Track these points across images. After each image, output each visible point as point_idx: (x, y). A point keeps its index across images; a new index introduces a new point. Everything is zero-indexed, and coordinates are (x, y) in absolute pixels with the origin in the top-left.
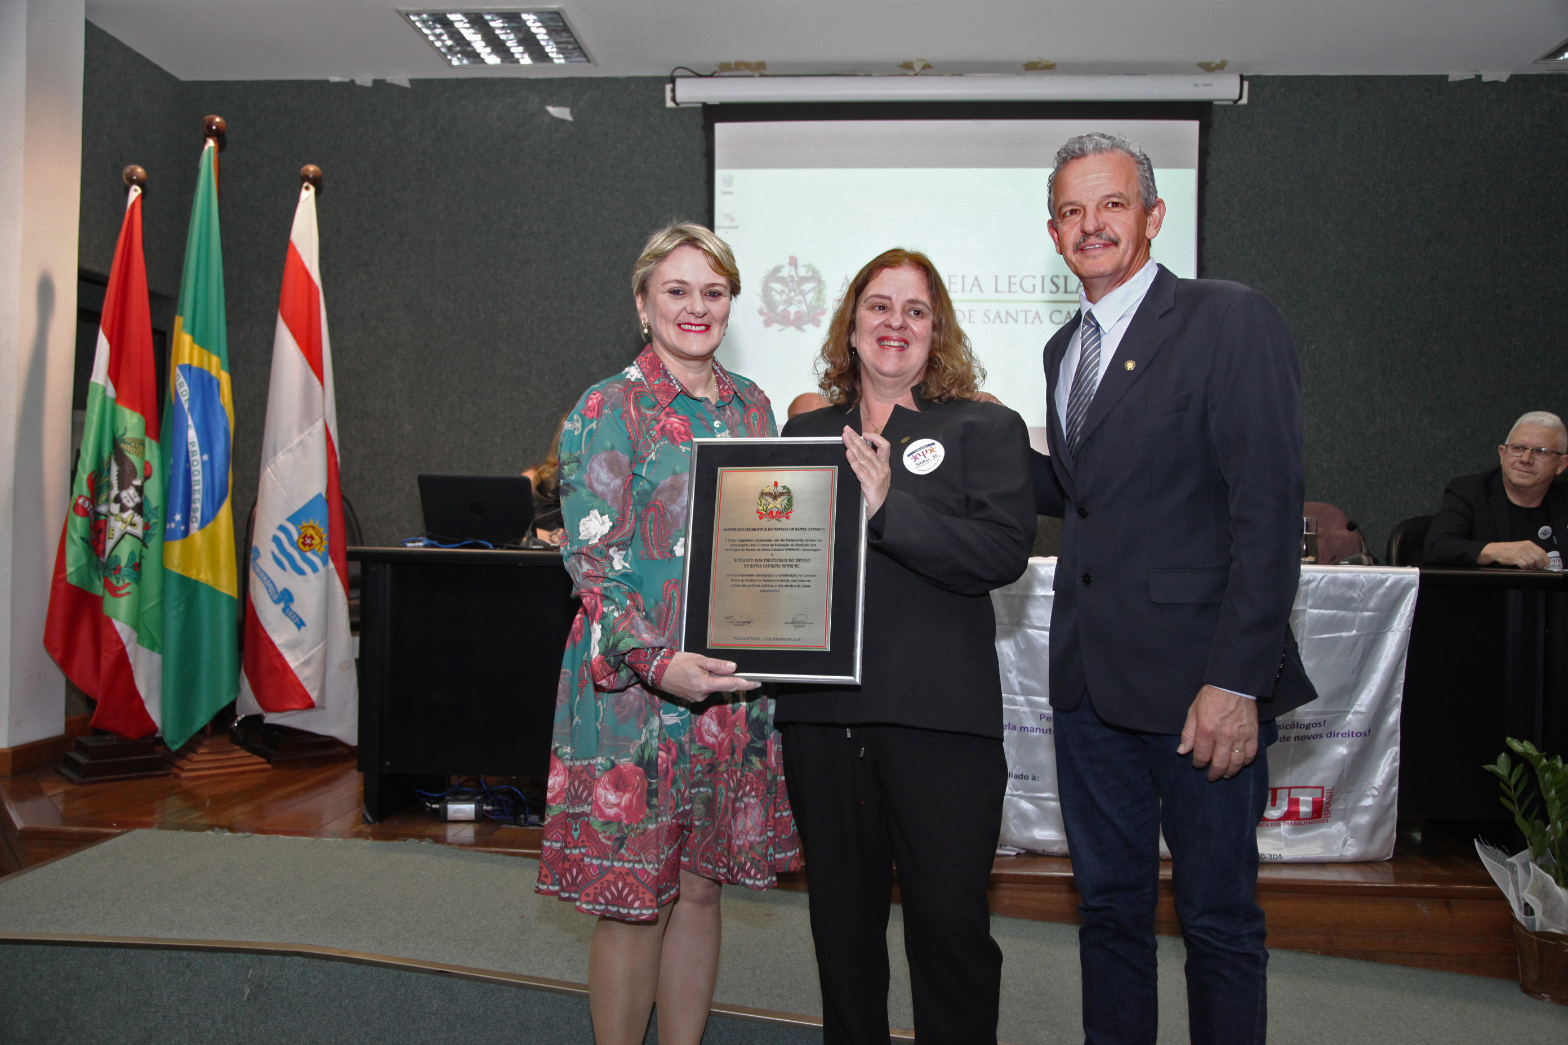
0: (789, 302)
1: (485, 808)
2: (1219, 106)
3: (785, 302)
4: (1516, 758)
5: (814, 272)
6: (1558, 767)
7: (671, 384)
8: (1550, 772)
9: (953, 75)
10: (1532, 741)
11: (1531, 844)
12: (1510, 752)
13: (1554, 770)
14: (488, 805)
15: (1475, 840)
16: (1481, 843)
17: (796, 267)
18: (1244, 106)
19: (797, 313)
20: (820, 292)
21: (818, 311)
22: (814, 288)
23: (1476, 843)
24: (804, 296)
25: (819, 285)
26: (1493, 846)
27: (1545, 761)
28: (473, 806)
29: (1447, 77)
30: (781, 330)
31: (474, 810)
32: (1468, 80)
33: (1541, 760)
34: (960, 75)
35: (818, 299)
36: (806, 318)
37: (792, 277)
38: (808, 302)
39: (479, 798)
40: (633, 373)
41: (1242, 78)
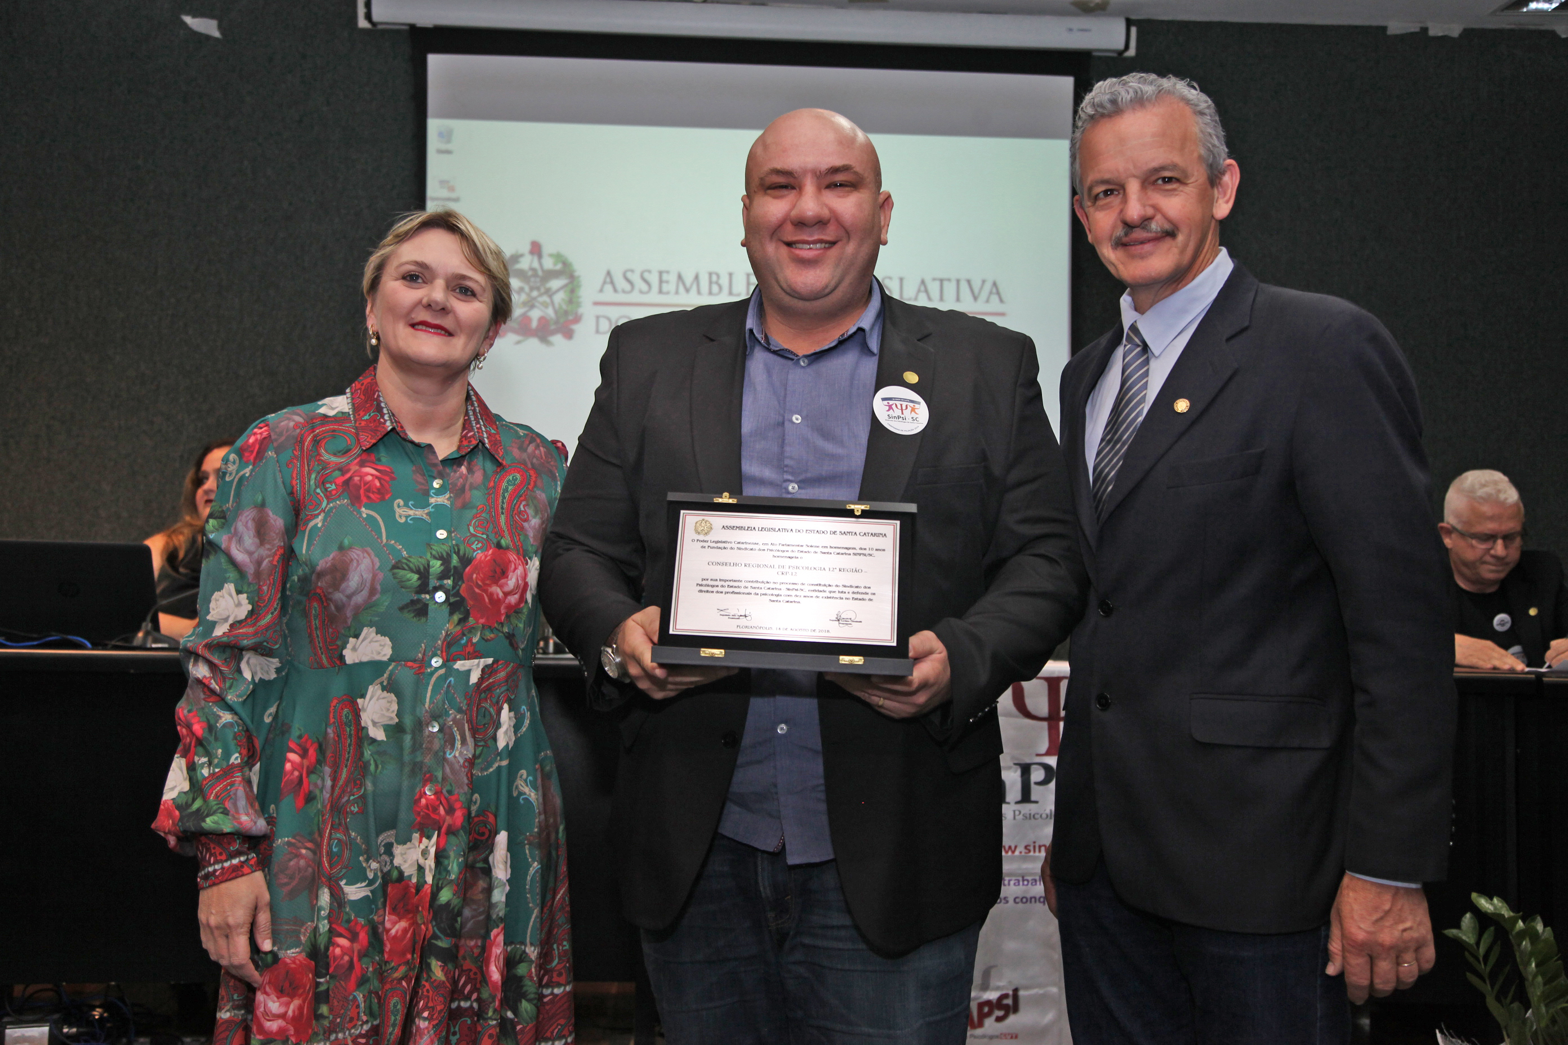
0: (530, 304)
1: (65, 1030)
2: (1100, 58)
3: (524, 304)
4: (1484, 920)
5: (566, 264)
6: (1537, 931)
7: (382, 420)
8: (1528, 939)
9: (754, 4)
10: (1504, 898)
11: (1509, 1036)
12: (1478, 913)
13: (1534, 937)
14: (70, 1026)
15: (1437, 1031)
16: (1445, 1035)
17: (540, 256)
18: (1131, 59)
19: (542, 320)
20: (572, 291)
21: (571, 318)
22: (566, 286)
23: (1439, 1035)
24: (551, 297)
25: (571, 282)
26: (1460, 1038)
27: (1520, 924)
28: (46, 1029)
29: (1384, 29)
30: (518, 342)
31: (47, 1036)
32: (1412, 34)
33: (1517, 922)
34: (763, 4)
35: (570, 301)
36: (553, 327)
37: (534, 270)
38: (557, 306)
39: (56, 1016)
40: (337, 405)
41: (1129, 23)
